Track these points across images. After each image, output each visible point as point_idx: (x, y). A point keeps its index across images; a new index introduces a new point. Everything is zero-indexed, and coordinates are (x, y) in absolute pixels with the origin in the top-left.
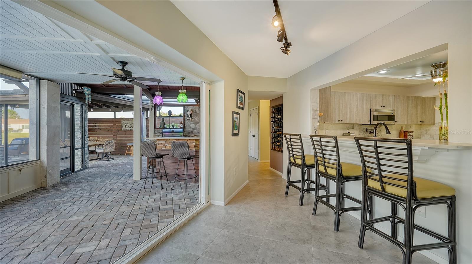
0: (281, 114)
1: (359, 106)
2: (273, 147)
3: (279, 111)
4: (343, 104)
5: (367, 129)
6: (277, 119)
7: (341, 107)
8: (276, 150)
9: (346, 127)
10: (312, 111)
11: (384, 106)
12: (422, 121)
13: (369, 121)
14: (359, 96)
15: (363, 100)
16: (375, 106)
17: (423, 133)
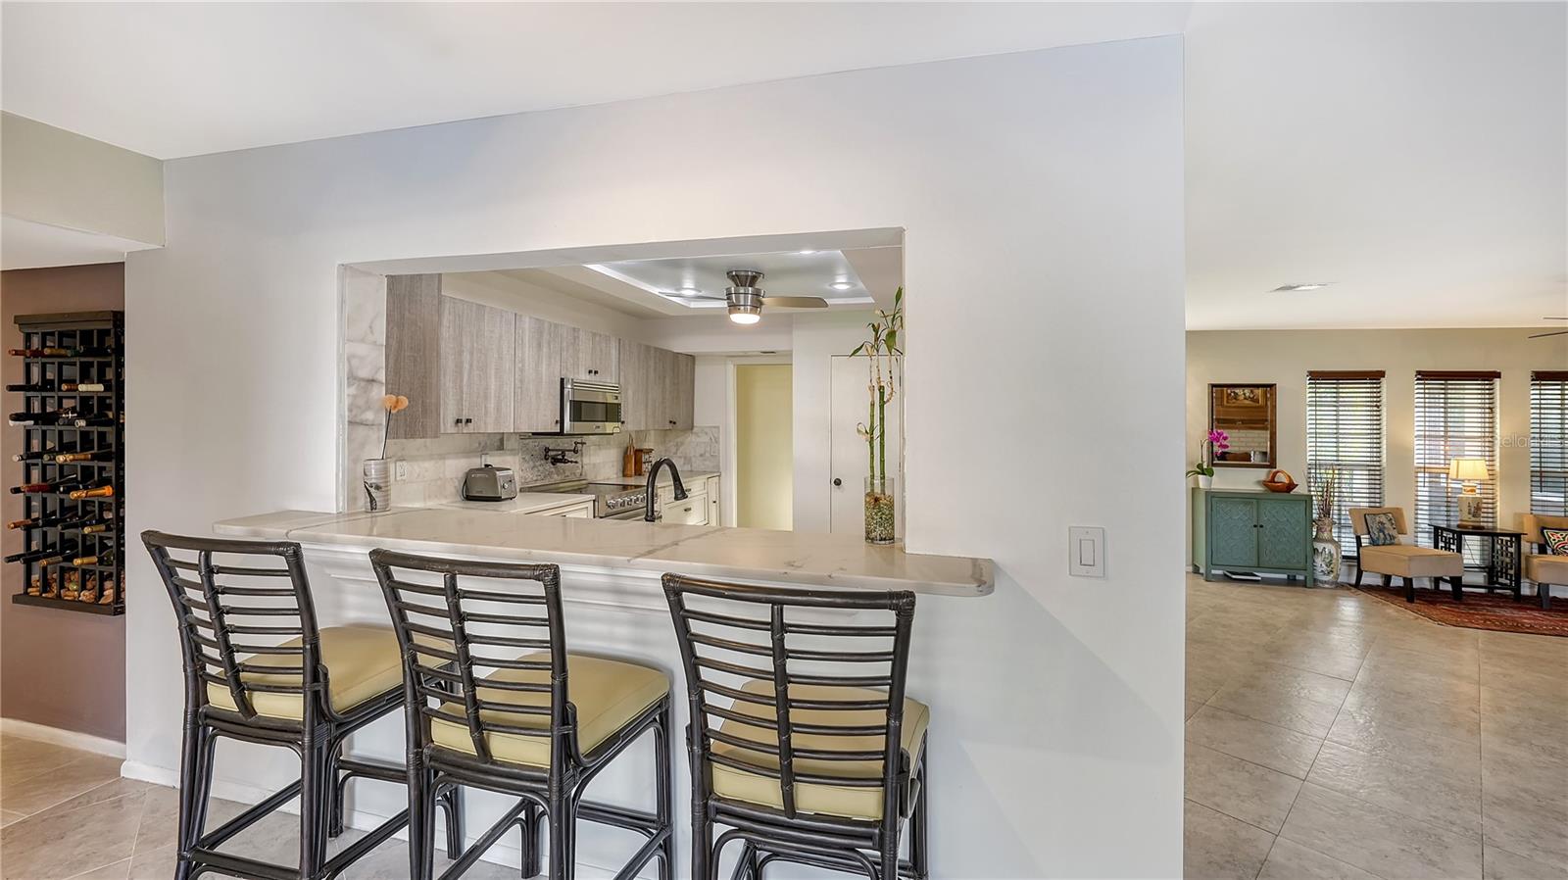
0: (110, 374)
1: (527, 365)
2: (28, 584)
3: (89, 352)
4: (472, 354)
5: (546, 450)
6: (67, 404)
7: (466, 366)
8: (59, 602)
10: (349, 385)
11: (596, 372)
12: (673, 421)
13: (557, 422)
14: (527, 326)
15: (539, 345)
16: (574, 368)
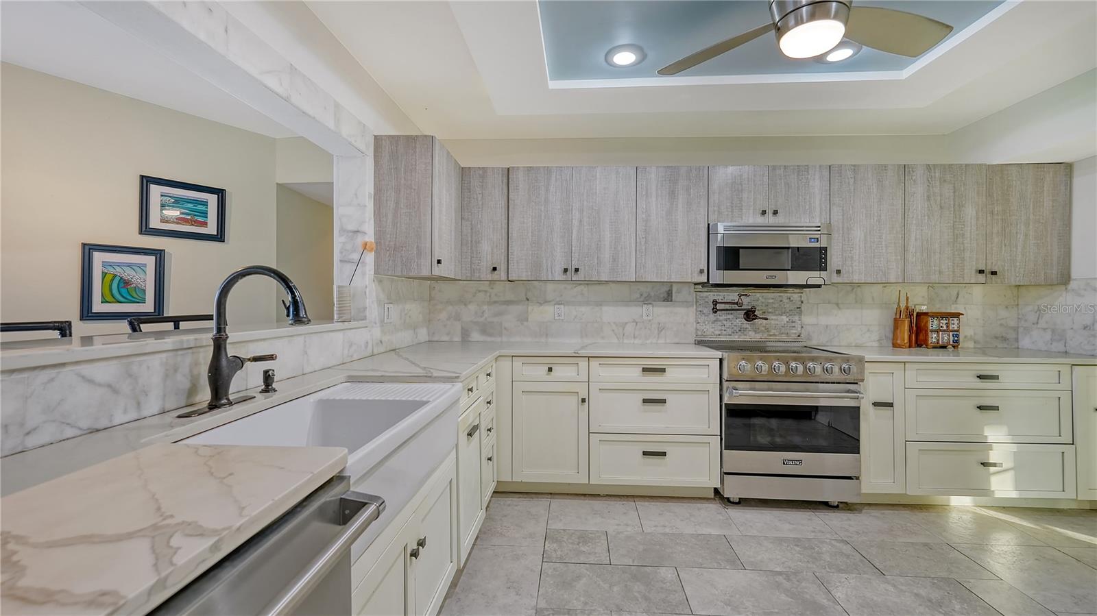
4: (582, 211)
5: (715, 302)
9: (638, 296)
11: (776, 212)
12: (988, 269)
13: (701, 270)
15: (673, 192)
16: (732, 212)
17: (1026, 321)
